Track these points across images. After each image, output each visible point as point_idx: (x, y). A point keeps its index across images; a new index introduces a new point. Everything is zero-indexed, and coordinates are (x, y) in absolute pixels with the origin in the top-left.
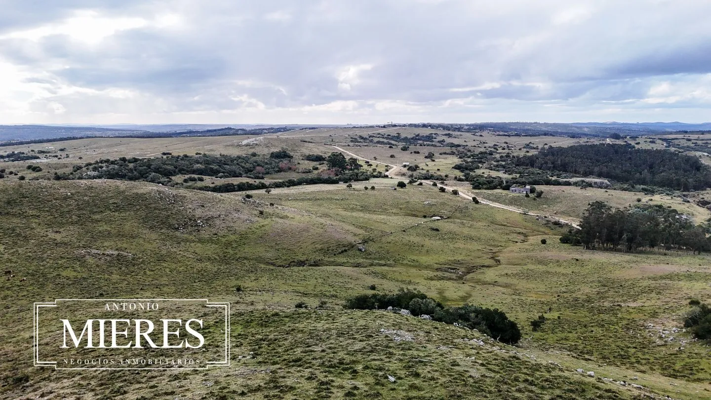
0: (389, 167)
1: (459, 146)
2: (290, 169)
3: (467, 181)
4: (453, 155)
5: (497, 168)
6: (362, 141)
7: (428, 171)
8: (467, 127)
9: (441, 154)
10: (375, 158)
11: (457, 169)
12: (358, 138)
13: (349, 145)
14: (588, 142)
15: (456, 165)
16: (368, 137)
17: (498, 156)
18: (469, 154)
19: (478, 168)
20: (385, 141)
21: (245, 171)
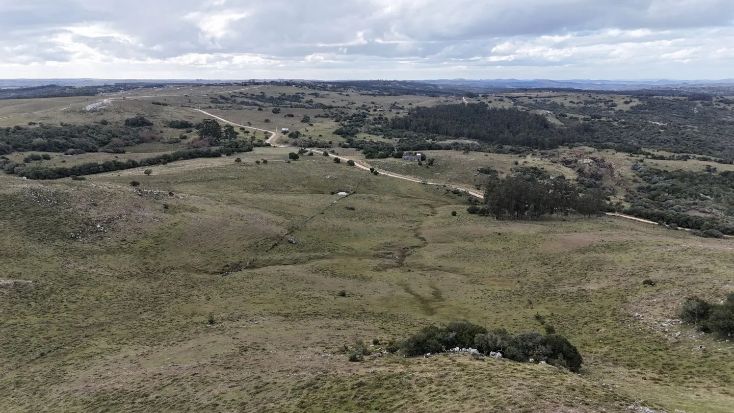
0: (268, 134)
1: (331, 107)
2: (153, 138)
3: (352, 147)
4: (328, 117)
5: (374, 132)
6: (223, 101)
7: (310, 138)
8: (329, 86)
9: (315, 117)
10: (250, 124)
11: (338, 134)
12: (220, 98)
13: (210, 107)
14: (447, 101)
15: (337, 130)
16: (229, 97)
17: (371, 118)
18: (343, 116)
19: (357, 132)
20: (250, 101)
21: (99, 143)
